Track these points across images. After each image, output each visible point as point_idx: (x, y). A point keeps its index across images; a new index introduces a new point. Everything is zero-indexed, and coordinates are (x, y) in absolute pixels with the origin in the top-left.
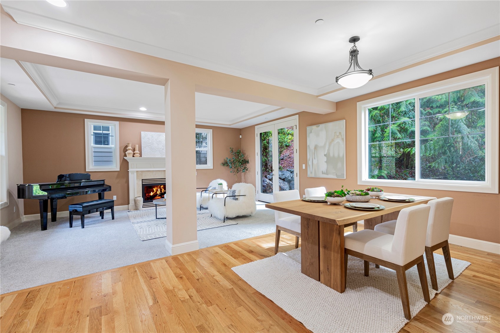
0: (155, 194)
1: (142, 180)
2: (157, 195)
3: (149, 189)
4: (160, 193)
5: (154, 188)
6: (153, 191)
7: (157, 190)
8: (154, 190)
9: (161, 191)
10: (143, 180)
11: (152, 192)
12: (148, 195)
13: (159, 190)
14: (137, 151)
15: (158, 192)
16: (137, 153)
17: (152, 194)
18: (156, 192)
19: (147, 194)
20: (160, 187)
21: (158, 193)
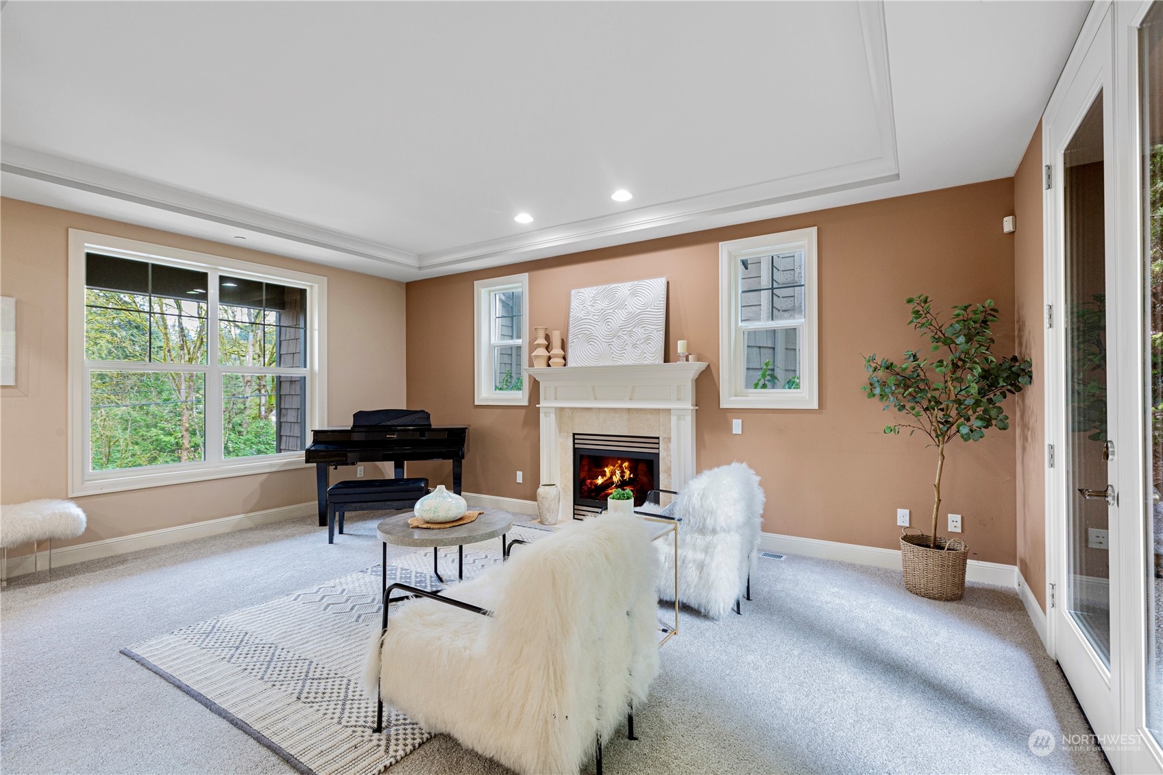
0: (609, 481)
1: (574, 434)
2: (613, 483)
3: (594, 470)
4: (620, 480)
5: (607, 466)
6: (604, 475)
7: (613, 473)
8: (605, 471)
9: (622, 476)
10: (576, 437)
11: (600, 477)
12: (591, 483)
13: (618, 472)
14: (557, 351)
15: (614, 477)
16: (556, 356)
17: (600, 481)
18: (611, 478)
19: (589, 481)
20: (621, 467)
21: (616, 479)
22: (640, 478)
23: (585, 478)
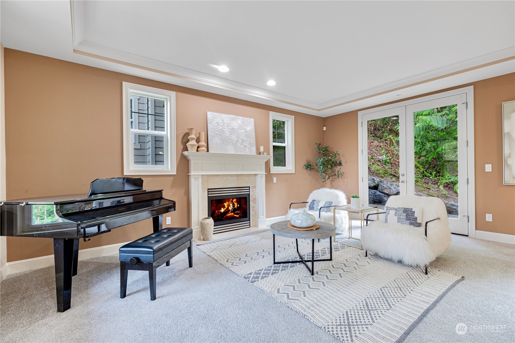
0: (227, 210)
1: (208, 189)
2: (229, 211)
3: (219, 205)
4: (233, 209)
5: (225, 202)
6: (224, 207)
7: (229, 206)
8: (225, 205)
9: (234, 206)
11: (222, 209)
12: (218, 212)
13: (231, 205)
14: (203, 143)
15: (229, 207)
16: (203, 146)
17: (222, 210)
18: (228, 208)
19: (217, 211)
20: (232, 202)
21: (231, 208)
22: (243, 206)
23: (215, 210)
